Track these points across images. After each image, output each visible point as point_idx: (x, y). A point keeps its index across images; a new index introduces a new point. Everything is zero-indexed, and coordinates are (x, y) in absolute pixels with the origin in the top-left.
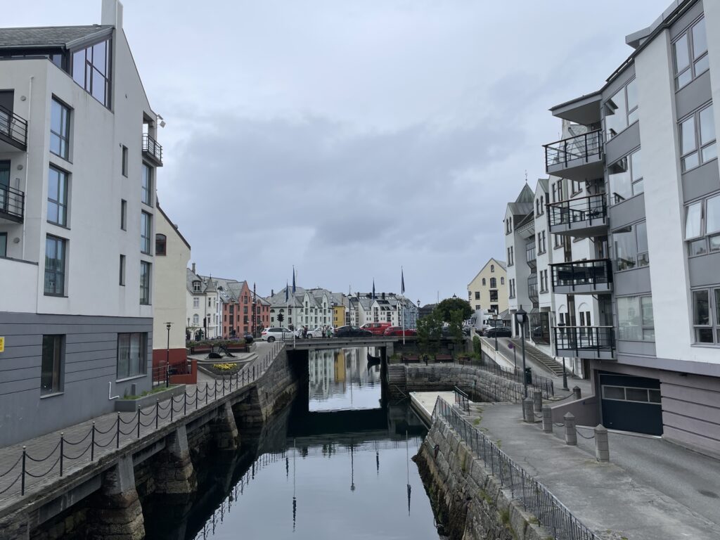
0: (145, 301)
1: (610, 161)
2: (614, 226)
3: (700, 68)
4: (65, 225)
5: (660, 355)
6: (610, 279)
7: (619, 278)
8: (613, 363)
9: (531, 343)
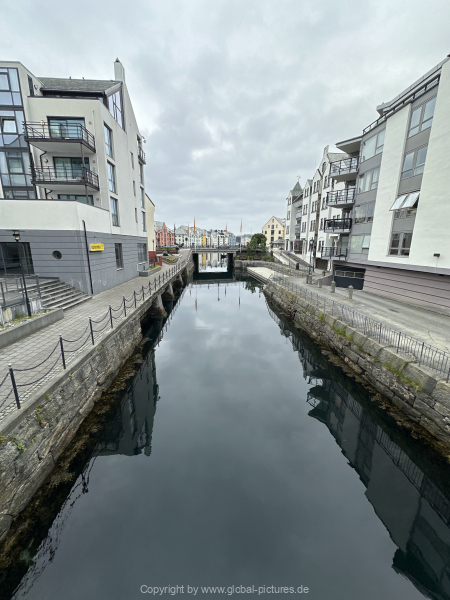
0: (144, 231)
1: (361, 173)
2: (357, 203)
3: (424, 127)
4: (115, 192)
5: (369, 259)
6: (350, 227)
7: (354, 226)
8: (345, 262)
9: (293, 253)
